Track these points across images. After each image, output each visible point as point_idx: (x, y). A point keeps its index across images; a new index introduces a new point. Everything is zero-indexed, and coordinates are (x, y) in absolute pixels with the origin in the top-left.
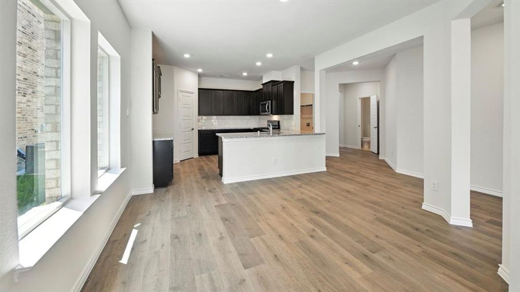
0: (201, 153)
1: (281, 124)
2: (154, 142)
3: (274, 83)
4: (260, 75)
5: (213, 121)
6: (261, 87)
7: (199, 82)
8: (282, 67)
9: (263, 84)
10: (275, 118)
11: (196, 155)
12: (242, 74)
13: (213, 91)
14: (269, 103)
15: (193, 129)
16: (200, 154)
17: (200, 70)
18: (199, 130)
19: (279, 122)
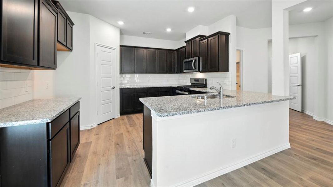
0: (123, 112)
1: (208, 82)
5: (136, 79)
6: (185, 44)
7: (121, 39)
10: (200, 76)
11: (117, 115)
12: (165, 30)
13: (136, 49)
14: (196, 60)
15: (113, 88)
17: (121, 23)
18: (120, 89)
19: (205, 80)
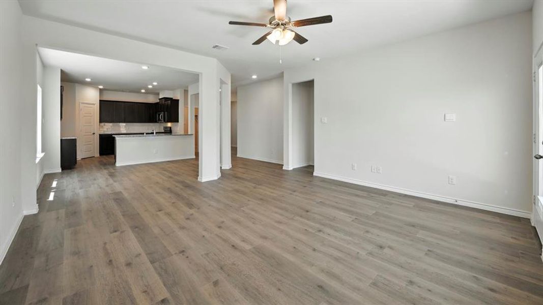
1: (172, 129)
2: (61, 140)
3: (166, 99)
4: (158, 92)
6: (158, 101)
7: (101, 95)
8: (172, 89)
9: (159, 99)
10: (169, 125)
11: (97, 154)
12: (140, 90)
14: (162, 114)
15: (94, 134)
16: (101, 154)
17: (101, 87)
18: (100, 135)
19: (170, 128)
